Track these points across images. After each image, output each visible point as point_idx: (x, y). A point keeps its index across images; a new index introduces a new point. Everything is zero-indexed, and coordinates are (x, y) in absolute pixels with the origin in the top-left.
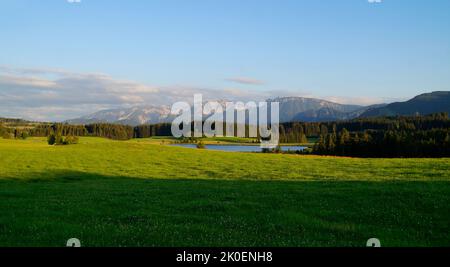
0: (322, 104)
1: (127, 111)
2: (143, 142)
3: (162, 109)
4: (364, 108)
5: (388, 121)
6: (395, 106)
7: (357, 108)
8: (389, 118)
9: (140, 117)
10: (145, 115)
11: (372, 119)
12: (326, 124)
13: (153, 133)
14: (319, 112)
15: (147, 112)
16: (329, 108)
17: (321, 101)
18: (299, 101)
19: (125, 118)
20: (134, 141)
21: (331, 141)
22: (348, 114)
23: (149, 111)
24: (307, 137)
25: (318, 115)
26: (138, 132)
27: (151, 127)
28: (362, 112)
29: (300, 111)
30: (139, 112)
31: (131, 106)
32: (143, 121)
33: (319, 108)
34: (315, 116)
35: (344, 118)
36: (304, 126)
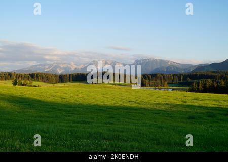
0: (169, 63)
1: (50, 66)
3: (70, 64)
4: (195, 66)
5: (213, 74)
6: (214, 65)
7: (191, 66)
8: (214, 72)
9: (58, 70)
10: (61, 69)
11: (203, 72)
14: (167, 68)
15: (62, 66)
16: (174, 66)
17: (169, 61)
18: (155, 61)
19: (48, 70)
22: (185, 69)
23: (64, 66)
24: (168, 83)
25: (167, 70)
26: (61, 79)
28: (194, 68)
29: (155, 67)
30: (56, 67)
31: (52, 63)
32: (60, 72)
33: (168, 66)
34: (165, 70)
35: (183, 72)
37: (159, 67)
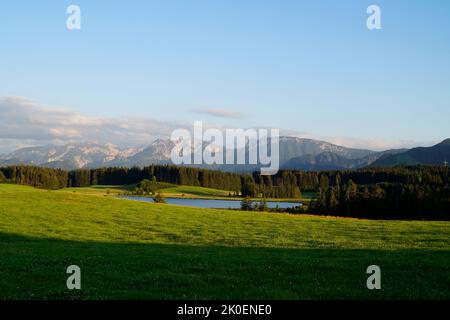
0: (323, 147)
1: (60, 150)
2: (80, 192)
3: (104, 147)
4: (379, 153)
5: (407, 172)
6: (418, 152)
7: (369, 154)
8: (410, 168)
9: (77, 159)
10: (84, 156)
11: (387, 168)
12: (327, 174)
13: (95, 180)
14: (317, 158)
15: (87, 152)
16: (333, 153)
17: (321, 143)
18: (292, 141)
19: (56, 159)
20: (69, 191)
21: (333, 196)
22: (356, 161)
24: (302, 191)
25: (317, 161)
26: (75, 179)
27: (92, 171)
28: (376, 158)
29: (293, 155)
30: (76, 151)
31: (64, 144)
32: (81, 164)
33: (320, 152)
34: (313, 162)
35: (352, 167)
36: (298, 176)
37: (300, 154)
